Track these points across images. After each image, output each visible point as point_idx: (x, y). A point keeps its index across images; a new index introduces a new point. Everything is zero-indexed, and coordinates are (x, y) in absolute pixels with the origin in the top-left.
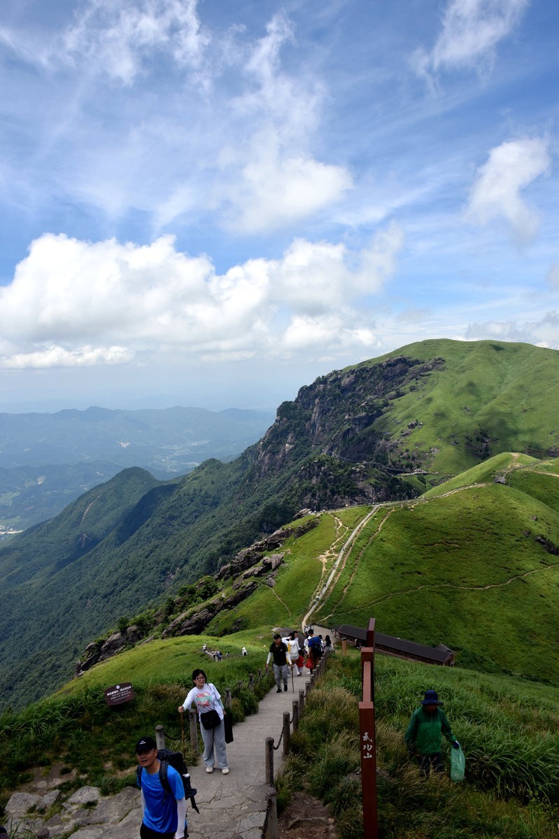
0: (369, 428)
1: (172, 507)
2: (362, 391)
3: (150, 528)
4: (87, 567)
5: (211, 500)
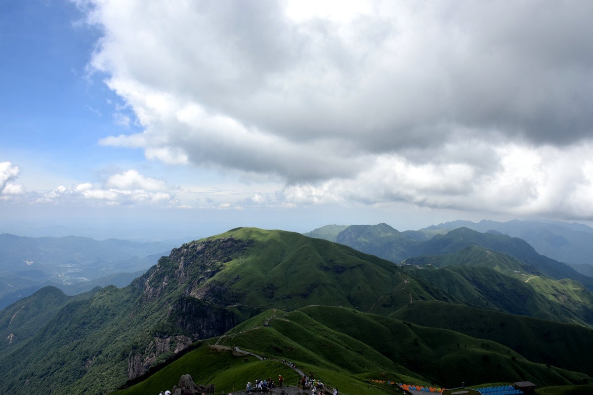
0: (212, 279)
1: (84, 316)
2: (209, 254)
3: (68, 330)
4: (19, 357)
5: (111, 312)
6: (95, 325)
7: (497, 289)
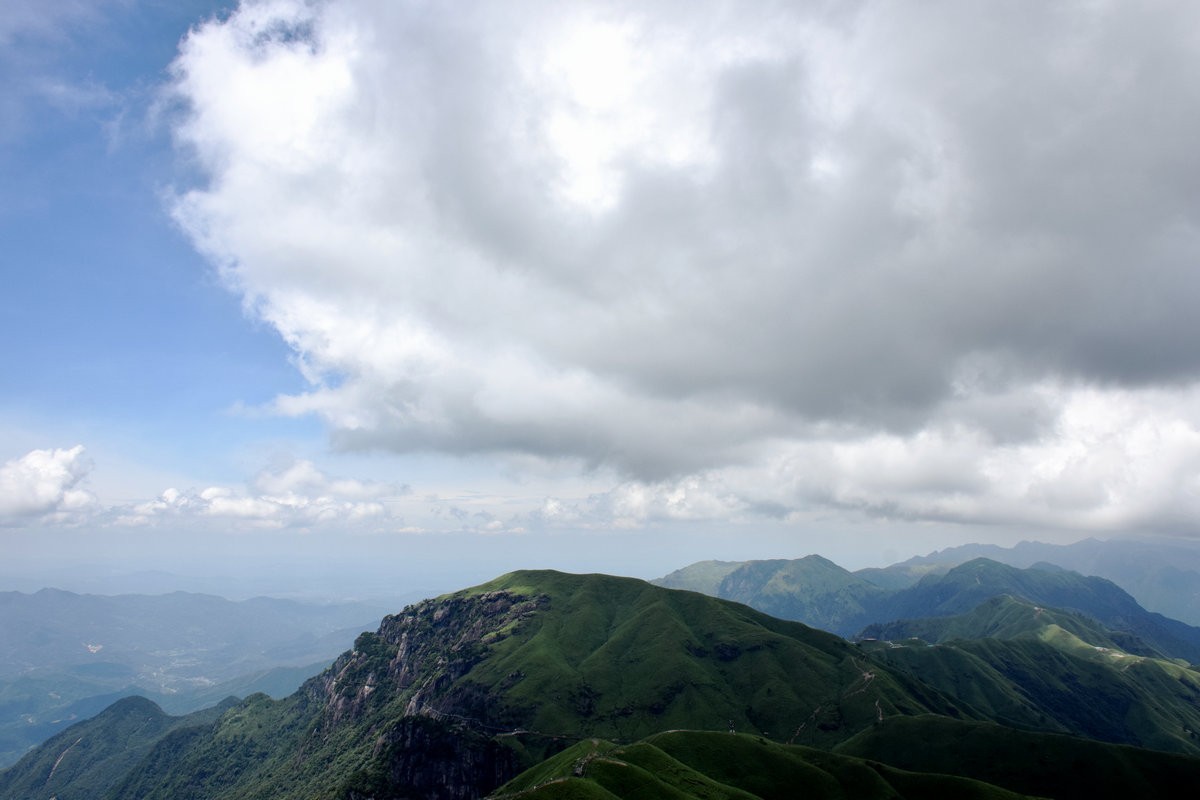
0: (466, 677)
1: (203, 759)
2: (458, 626)
3: (169, 789)
5: (258, 749)
6: (225, 778)
7: (1062, 686)
